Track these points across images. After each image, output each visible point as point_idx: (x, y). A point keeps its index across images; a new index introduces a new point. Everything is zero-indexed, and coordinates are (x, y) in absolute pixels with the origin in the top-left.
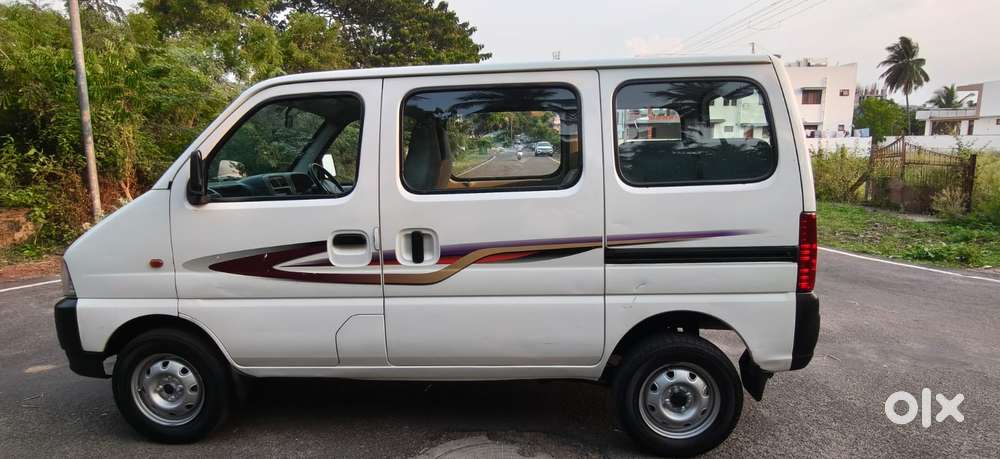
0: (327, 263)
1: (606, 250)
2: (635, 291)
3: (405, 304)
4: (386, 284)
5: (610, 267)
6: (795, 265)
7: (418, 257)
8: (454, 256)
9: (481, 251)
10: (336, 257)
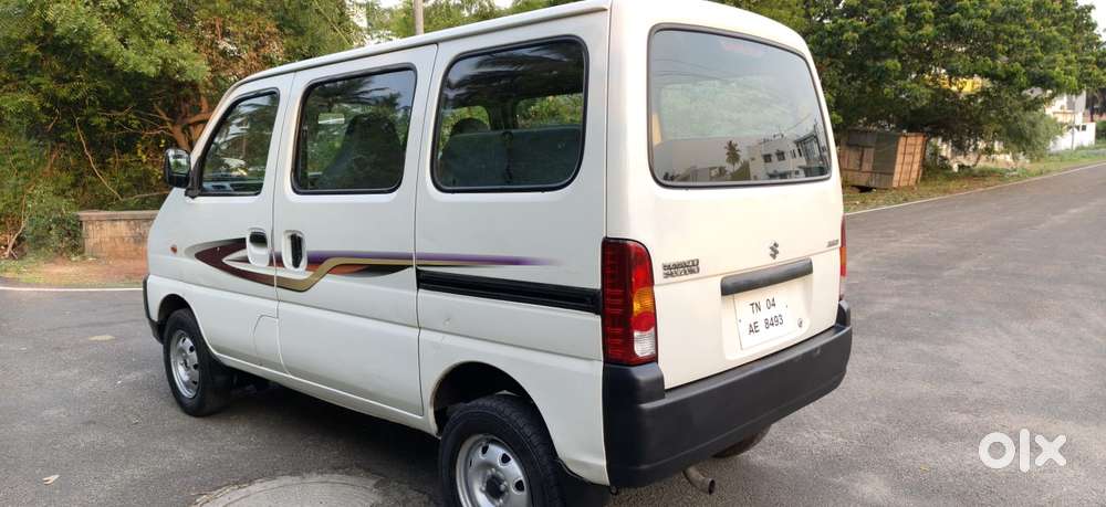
0: (246, 260)
1: (418, 271)
2: (441, 328)
3: (291, 309)
4: (278, 286)
5: (423, 293)
6: (597, 319)
7: (296, 264)
8: (316, 261)
9: (331, 260)
10: (253, 255)
